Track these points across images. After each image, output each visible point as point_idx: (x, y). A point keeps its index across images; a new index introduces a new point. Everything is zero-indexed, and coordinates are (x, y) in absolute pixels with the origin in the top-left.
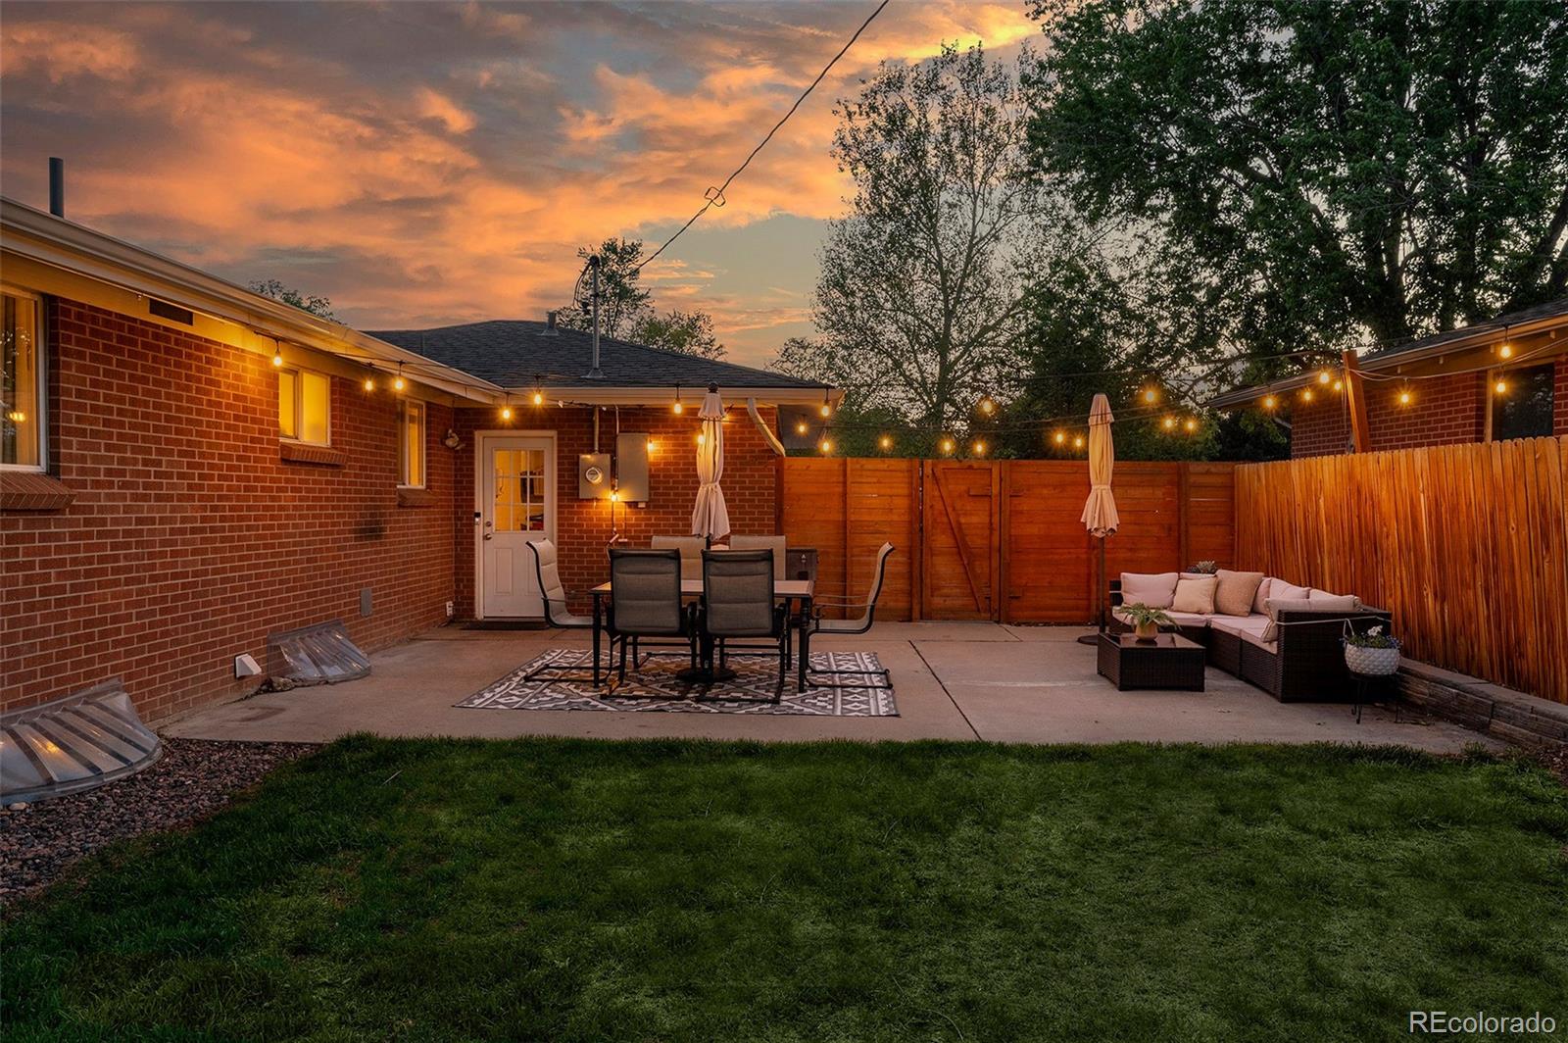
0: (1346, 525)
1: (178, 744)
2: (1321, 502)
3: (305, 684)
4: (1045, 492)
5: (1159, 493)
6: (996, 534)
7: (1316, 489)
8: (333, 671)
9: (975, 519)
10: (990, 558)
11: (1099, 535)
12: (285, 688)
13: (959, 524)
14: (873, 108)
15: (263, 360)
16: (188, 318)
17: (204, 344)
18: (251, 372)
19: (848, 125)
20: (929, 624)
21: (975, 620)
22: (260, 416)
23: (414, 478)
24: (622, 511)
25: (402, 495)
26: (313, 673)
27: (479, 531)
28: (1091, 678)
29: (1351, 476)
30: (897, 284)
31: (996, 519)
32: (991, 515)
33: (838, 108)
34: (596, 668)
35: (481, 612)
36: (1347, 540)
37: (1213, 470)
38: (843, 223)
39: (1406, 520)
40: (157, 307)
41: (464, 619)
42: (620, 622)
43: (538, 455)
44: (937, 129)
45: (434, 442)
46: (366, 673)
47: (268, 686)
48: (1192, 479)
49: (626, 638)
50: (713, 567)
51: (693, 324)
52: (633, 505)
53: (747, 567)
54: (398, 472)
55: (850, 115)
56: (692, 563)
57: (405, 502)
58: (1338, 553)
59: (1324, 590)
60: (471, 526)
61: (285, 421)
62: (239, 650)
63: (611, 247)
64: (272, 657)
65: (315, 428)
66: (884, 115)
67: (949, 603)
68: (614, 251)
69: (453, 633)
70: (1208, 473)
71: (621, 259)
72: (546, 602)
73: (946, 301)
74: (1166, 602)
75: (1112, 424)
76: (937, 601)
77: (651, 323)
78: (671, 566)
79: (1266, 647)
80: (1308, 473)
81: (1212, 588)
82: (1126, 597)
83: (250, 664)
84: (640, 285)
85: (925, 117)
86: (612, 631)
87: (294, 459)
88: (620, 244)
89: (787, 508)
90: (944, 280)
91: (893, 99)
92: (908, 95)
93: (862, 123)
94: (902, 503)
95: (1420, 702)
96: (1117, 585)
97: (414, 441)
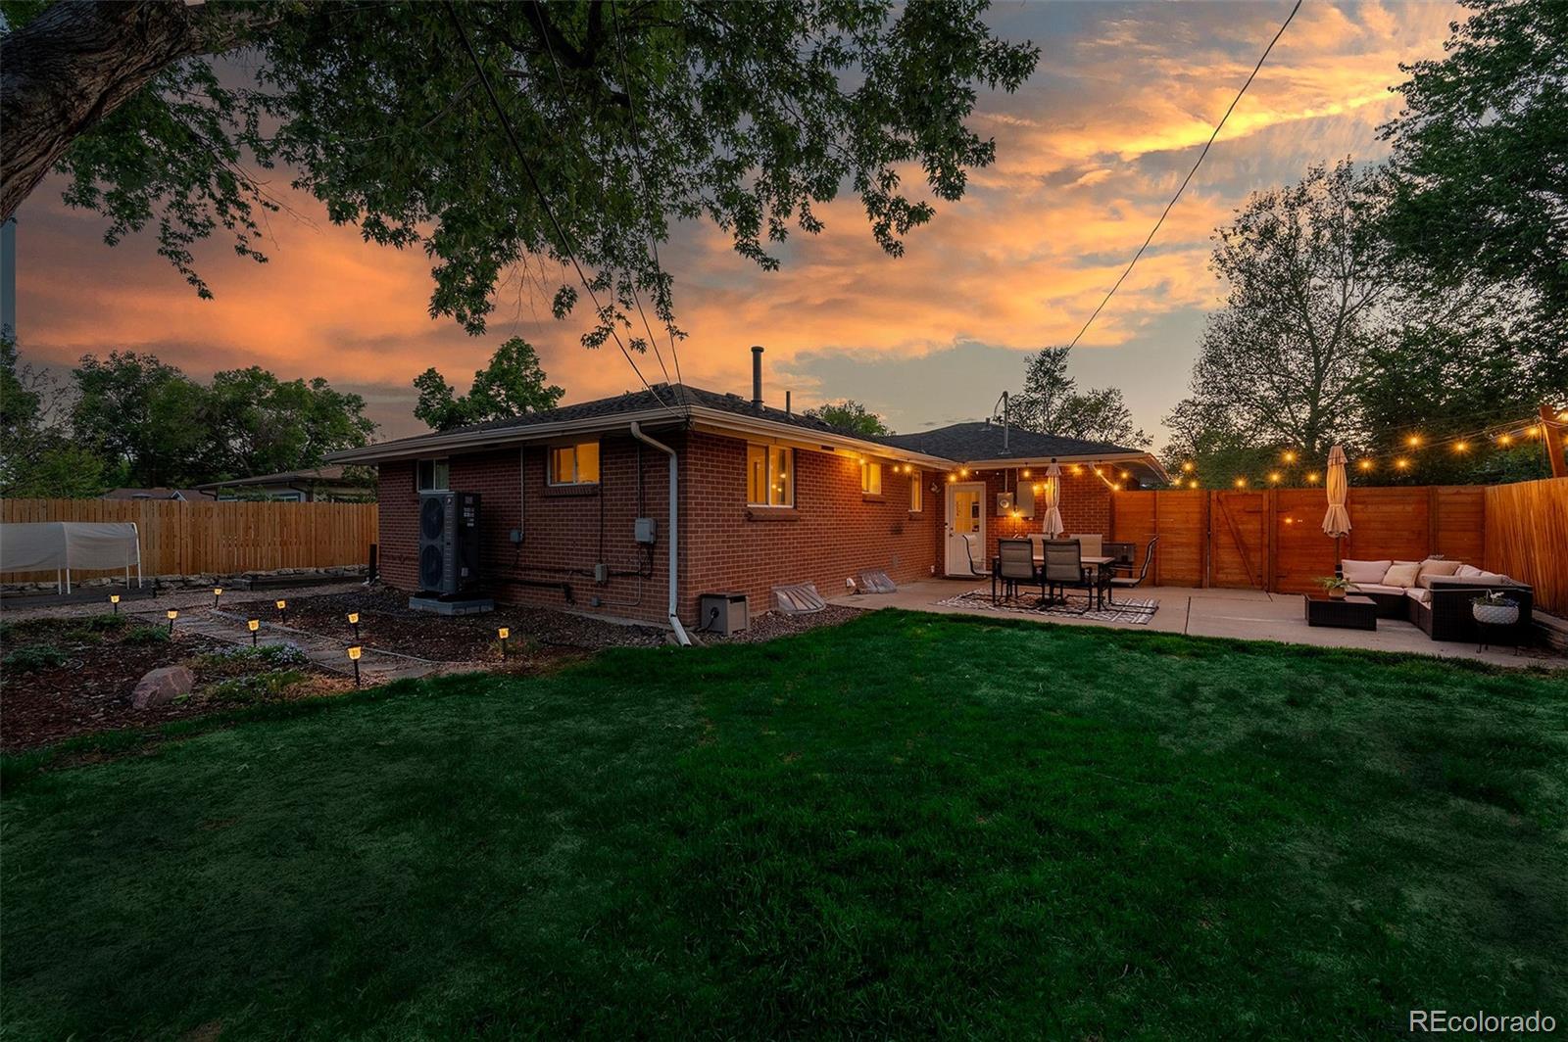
0: (1547, 530)
1: (829, 606)
2: (1531, 513)
3: (871, 592)
4: (1306, 509)
5: (1409, 508)
6: (1266, 536)
7: (1528, 504)
8: (881, 589)
9: (1250, 527)
10: (1262, 551)
11: (1333, 536)
12: (864, 593)
13: (1238, 530)
14: (1245, 228)
15: (857, 460)
16: (832, 449)
17: (837, 458)
18: (852, 466)
19: (1223, 245)
20: (1214, 590)
21: (1250, 589)
22: (855, 483)
23: (917, 507)
24: (1020, 522)
25: (910, 514)
26: (874, 589)
27: (947, 532)
28: (1301, 620)
29: (1548, 495)
30: (1270, 352)
31: (1266, 526)
32: (1262, 524)
33: (1215, 234)
34: (994, 596)
35: (947, 573)
37: (1463, 491)
38: (1220, 317)
40: (824, 447)
41: (940, 574)
42: (1005, 571)
43: (978, 494)
44: (1308, 232)
45: (926, 489)
46: (895, 591)
47: (858, 592)
48: (1442, 498)
49: (1010, 581)
50: (1049, 547)
51: (1106, 396)
52: (1026, 519)
53: (1065, 548)
54: (909, 505)
55: (1225, 237)
56: (1038, 547)
57: (912, 518)
58: (1544, 550)
60: (944, 529)
61: (864, 485)
62: (848, 576)
63: (1047, 353)
64: (859, 580)
65: (875, 487)
66: (1256, 231)
67: (1230, 578)
68: (1049, 355)
69: (935, 580)
70: (1458, 493)
71: (1054, 360)
72: (971, 562)
73: (1317, 362)
74: (1378, 579)
75: (1345, 465)
76: (1221, 576)
77: (1075, 399)
78: (1028, 547)
79: (1425, 604)
80: (1522, 492)
81: (1415, 572)
82: (1346, 575)
83: (851, 582)
84: (1066, 376)
85: (1296, 223)
86: (1002, 578)
87: (868, 500)
88: (1052, 350)
89: (1117, 521)
90: (1315, 347)
91: (1265, 216)
92: (1280, 212)
93: (1236, 241)
94: (1196, 517)
96: (1339, 568)
97: (916, 489)
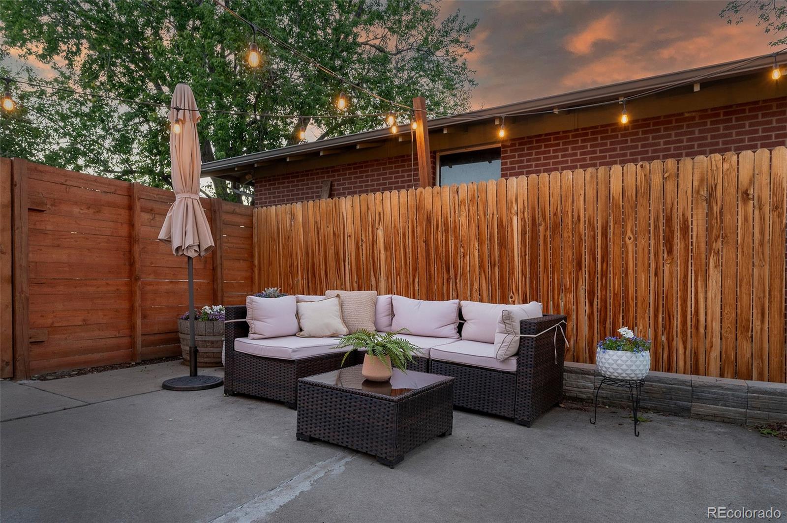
0: (409, 250)
2: (380, 233)
7: (374, 222)
29: (419, 208)
36: (410, 261)
37: (238, 210)
39: (491, 239)
58: (398, 274)
59: (481, 301)
80: (364, 208)
95: (584, 396)
96: (242, 312)
